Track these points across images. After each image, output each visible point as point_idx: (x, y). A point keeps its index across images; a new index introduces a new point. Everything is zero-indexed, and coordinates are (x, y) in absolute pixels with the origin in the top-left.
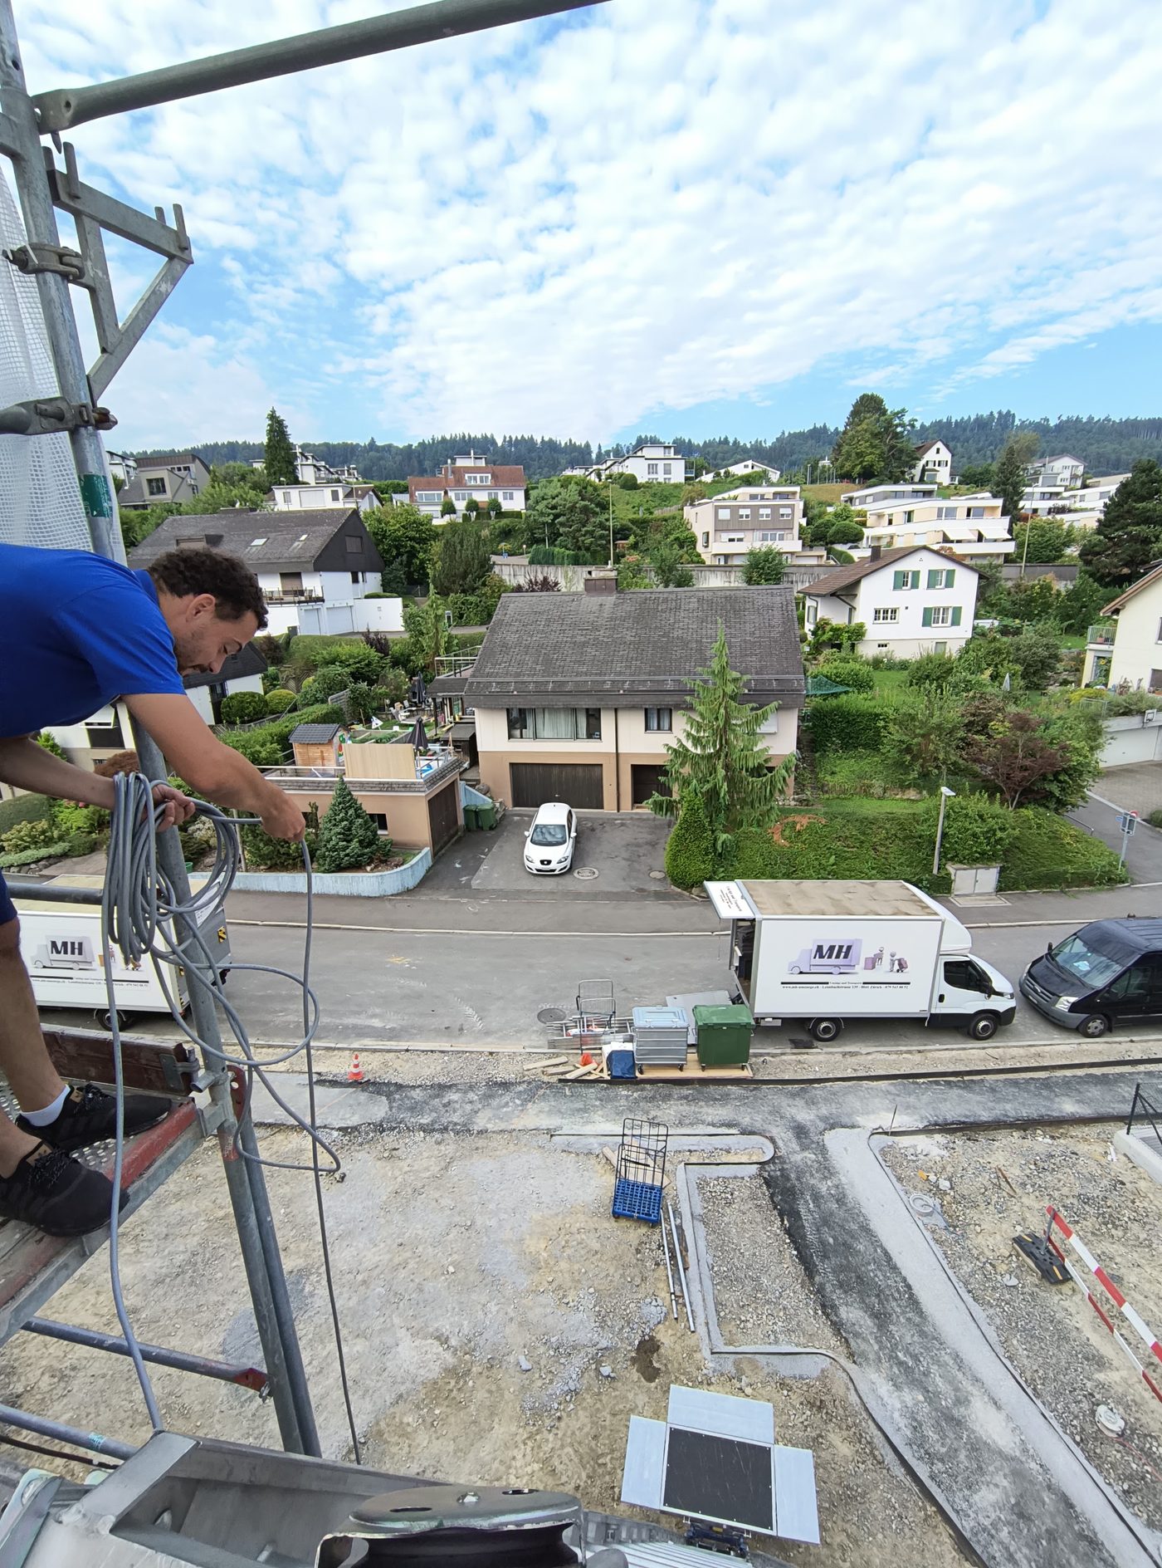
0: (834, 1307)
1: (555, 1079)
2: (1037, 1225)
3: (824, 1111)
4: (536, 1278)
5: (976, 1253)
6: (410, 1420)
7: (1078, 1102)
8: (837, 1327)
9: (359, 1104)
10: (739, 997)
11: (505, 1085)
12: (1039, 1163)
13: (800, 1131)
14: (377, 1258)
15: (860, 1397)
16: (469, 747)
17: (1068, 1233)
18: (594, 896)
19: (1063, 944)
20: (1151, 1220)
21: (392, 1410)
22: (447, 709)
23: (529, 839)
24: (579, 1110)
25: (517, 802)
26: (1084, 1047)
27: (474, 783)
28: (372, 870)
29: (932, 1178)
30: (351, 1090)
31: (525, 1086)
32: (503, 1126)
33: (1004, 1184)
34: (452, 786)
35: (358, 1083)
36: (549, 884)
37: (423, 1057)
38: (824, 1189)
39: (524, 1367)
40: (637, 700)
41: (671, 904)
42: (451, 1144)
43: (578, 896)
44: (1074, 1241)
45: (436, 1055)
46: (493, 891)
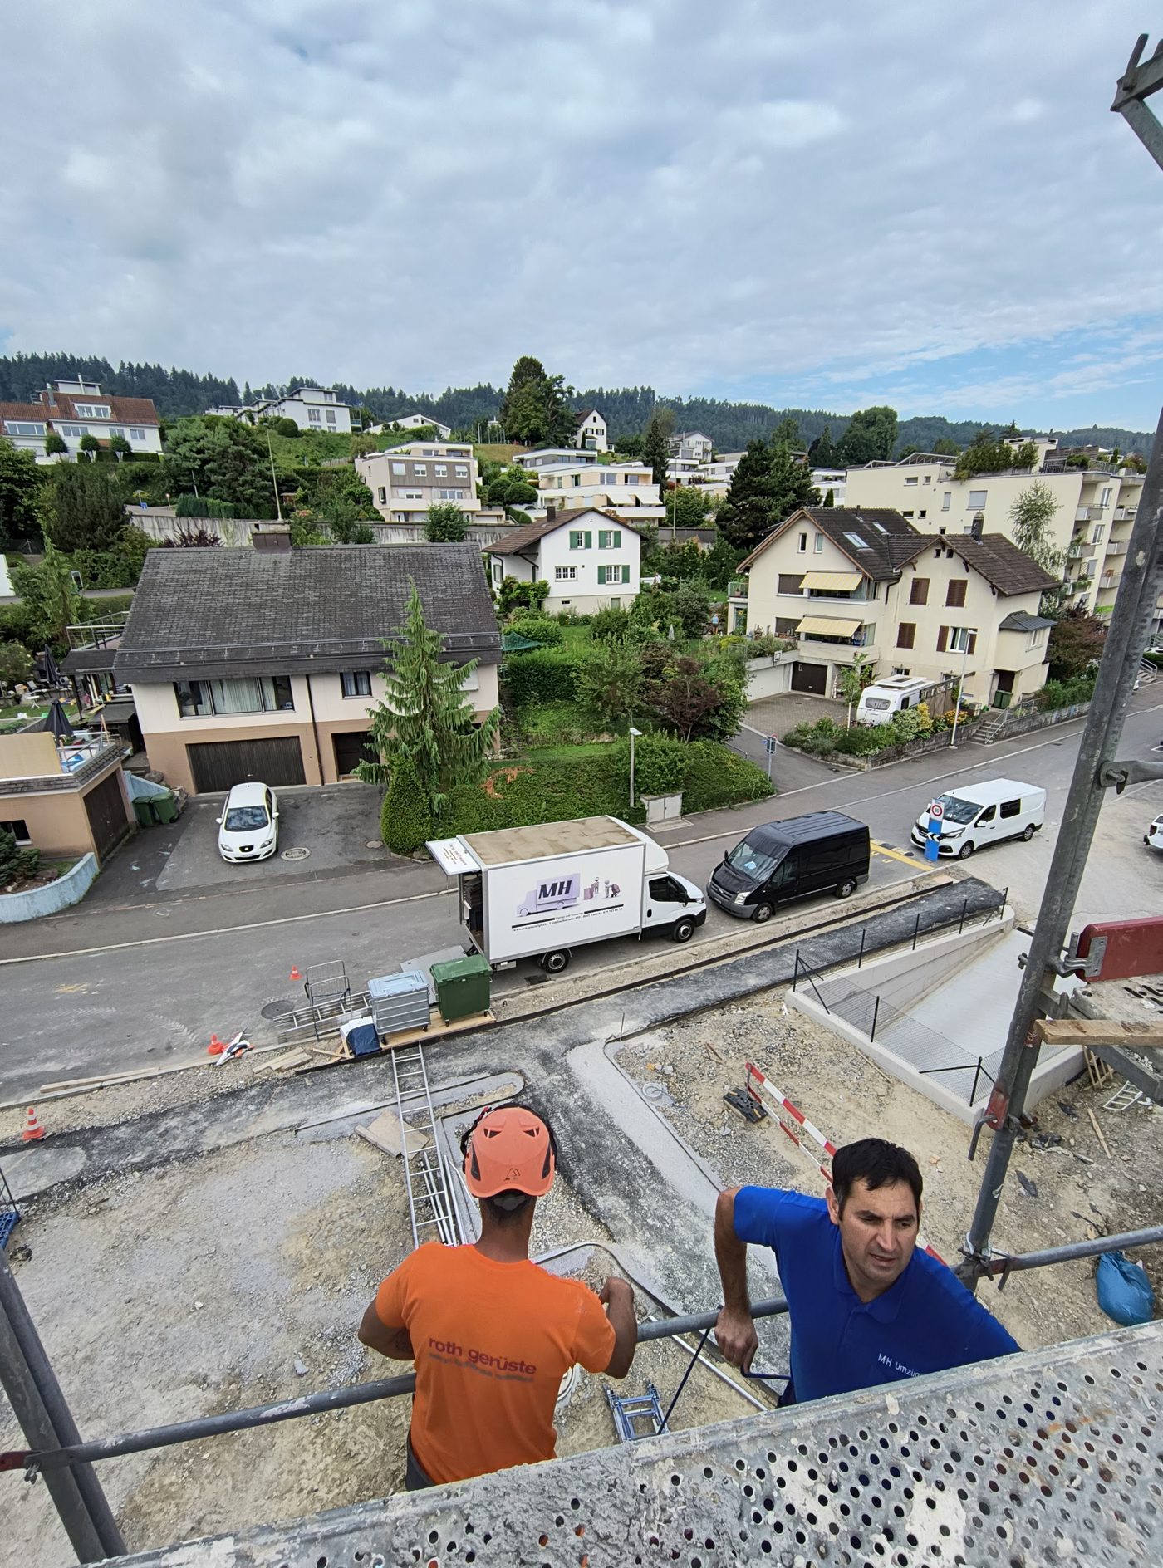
0: (593, 1201)
1: (292, 1072)
2: (739, 1081)
3: (563, 1034)
4: (301, 1277)
5: (697, 1117)
6: (173, 1478)
7: (758, 975)
8: (597, 1218)
9: (44, 1165)
10: (473, 949)
11: (235, 1094)
12: (737, 1032)
13: (545, 1058)
14: (101, 1326)
15: (622, 1268)
16: (130, 730)
17: (761, 1079)
18: (309, 876)
19: (735, 851)
20: (815, 1052)
21: (148, 1478)
22: (93, 688)
23: (223, 826)
24: (323, 1098)
25: (201, 787)
26: (758, 931)
27: (144, 772)
28: (15, 890)
29: (659, 1066)
30: (29, 1152)
31: (258, 1089)
32: (238, 1137)
33: (712, 1055)
34: (114, 778)
35: (38, 1141)
36: (254, 872)
37: (123, 1090)
38: (571, 1103)
39: (299, 1372)
40: (329, 664)
41: (394, 872)
42: (176, 1176)
43: (291, 878)
44: (767, 1084)
45: (140, 1085)
46: (187, 890)
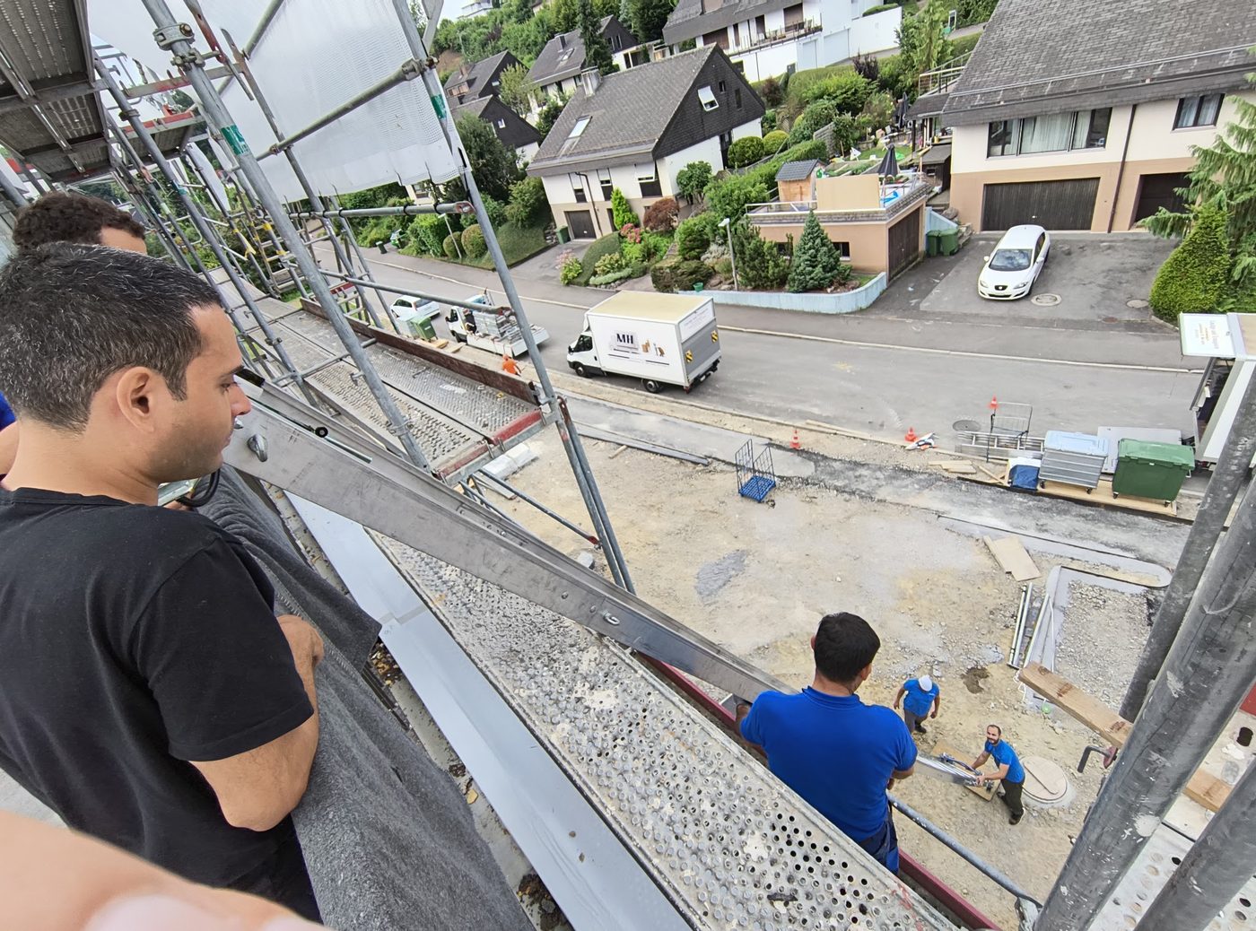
1: (955, 476)
4: (901, 603)
9: (794, 463)
10: (1192, 439)
11: (909, 473)
14: (791, 558)
16: (941, 171)
18: (1048, 323)
22: (927, 131)
23: (988, 264)
24: (970, 503)
25: (986, 226)
27: (940, 210)
28: (832, 292)
30: (790, 453)
31: (926, 476)
32: (900, 500)
34: (917, 213)
35: (795, 450)
36: (1002, 309)
37: (846, 440)
40: (1168, 89)
42: (855, 504)
43: (1030, 322)
45: (856, 441)
46: (940, 313)
